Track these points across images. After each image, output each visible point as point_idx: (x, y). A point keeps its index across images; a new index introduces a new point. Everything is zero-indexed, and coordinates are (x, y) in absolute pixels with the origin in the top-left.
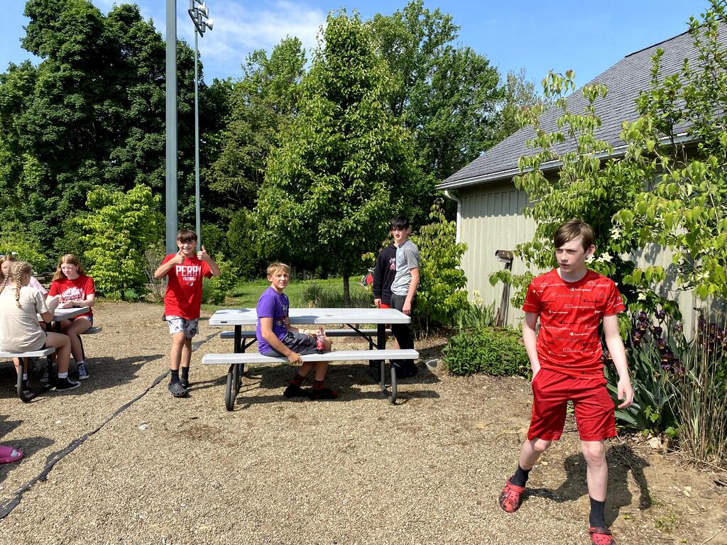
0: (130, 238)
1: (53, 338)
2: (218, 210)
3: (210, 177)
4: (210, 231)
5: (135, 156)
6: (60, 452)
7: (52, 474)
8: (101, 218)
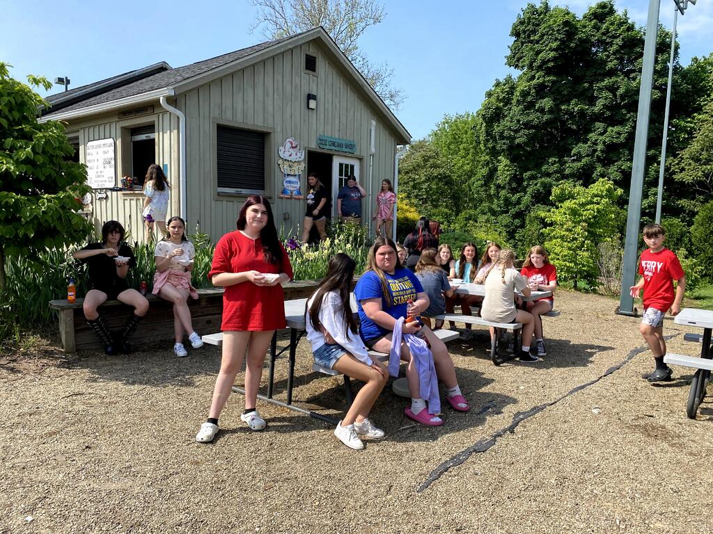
0: (588, 231)
1: (521, 315)
2: (683, 202)
3: (677, 167)
4: (670, 225)
5: (596, 150)
6: (524, 413)
7: (518, 429)
8: (562, 210)
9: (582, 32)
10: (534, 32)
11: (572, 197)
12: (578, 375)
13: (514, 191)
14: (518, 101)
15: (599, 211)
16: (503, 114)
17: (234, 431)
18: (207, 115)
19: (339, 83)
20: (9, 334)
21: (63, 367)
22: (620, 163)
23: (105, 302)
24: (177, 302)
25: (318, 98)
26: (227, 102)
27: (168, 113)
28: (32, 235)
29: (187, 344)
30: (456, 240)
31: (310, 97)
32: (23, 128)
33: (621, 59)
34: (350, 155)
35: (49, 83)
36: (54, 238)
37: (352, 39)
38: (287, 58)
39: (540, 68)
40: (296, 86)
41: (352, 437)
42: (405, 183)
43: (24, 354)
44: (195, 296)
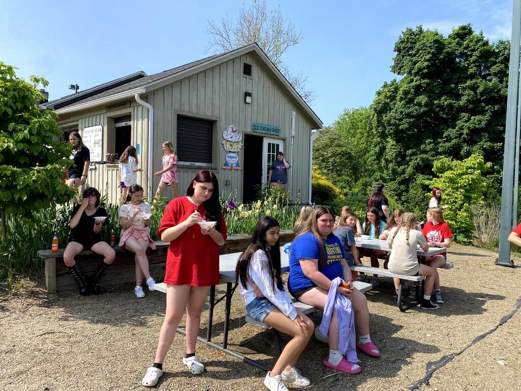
0: (465, 196)
1: (423, 268)
5: (463, 134)
6: (435, 363)
7: (432, 381)
8: (443, 180)
9: (449, 47)
10: (411, 48)
11: (450, 168)
12: (476, 324)
13: (399, 164)
14: (401, 97)
15: (473, 180)
16: (390, 108)
17: (176, 375)
18: (170, 107)
19: (268, 84)
20: (5, 277)
21: (44, 307)
22: (482, 143)
23: (80, 253)
24: (138, 253)
25: (253, 94)
26: (185, 98)
27: (141, 106)
28: (25, 198)
29: (145, 286)
30: (360, 201)
31: (247, 94)
32: (22, 115)
33: (479, 67)
34: (276, 137)
35: (46, 81)
36: (43, 200)
37: (278, 56)
38: (230, 65)
39: (416, 74)
40: (236, 86)
41: (280, 387)
42: (317, 158)
43: (15, 294)
44: (154, 248)
